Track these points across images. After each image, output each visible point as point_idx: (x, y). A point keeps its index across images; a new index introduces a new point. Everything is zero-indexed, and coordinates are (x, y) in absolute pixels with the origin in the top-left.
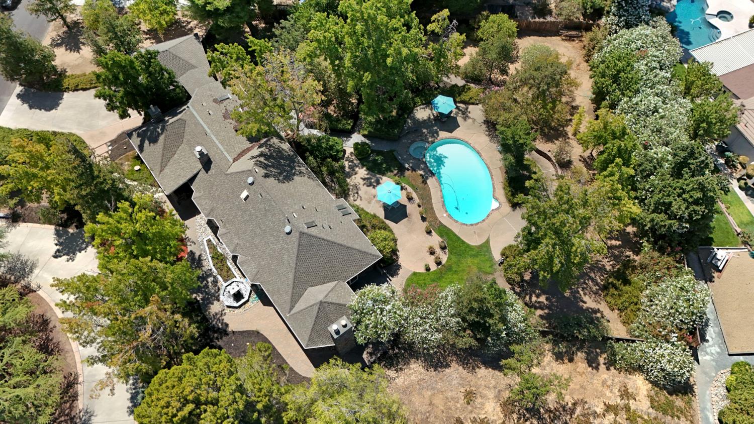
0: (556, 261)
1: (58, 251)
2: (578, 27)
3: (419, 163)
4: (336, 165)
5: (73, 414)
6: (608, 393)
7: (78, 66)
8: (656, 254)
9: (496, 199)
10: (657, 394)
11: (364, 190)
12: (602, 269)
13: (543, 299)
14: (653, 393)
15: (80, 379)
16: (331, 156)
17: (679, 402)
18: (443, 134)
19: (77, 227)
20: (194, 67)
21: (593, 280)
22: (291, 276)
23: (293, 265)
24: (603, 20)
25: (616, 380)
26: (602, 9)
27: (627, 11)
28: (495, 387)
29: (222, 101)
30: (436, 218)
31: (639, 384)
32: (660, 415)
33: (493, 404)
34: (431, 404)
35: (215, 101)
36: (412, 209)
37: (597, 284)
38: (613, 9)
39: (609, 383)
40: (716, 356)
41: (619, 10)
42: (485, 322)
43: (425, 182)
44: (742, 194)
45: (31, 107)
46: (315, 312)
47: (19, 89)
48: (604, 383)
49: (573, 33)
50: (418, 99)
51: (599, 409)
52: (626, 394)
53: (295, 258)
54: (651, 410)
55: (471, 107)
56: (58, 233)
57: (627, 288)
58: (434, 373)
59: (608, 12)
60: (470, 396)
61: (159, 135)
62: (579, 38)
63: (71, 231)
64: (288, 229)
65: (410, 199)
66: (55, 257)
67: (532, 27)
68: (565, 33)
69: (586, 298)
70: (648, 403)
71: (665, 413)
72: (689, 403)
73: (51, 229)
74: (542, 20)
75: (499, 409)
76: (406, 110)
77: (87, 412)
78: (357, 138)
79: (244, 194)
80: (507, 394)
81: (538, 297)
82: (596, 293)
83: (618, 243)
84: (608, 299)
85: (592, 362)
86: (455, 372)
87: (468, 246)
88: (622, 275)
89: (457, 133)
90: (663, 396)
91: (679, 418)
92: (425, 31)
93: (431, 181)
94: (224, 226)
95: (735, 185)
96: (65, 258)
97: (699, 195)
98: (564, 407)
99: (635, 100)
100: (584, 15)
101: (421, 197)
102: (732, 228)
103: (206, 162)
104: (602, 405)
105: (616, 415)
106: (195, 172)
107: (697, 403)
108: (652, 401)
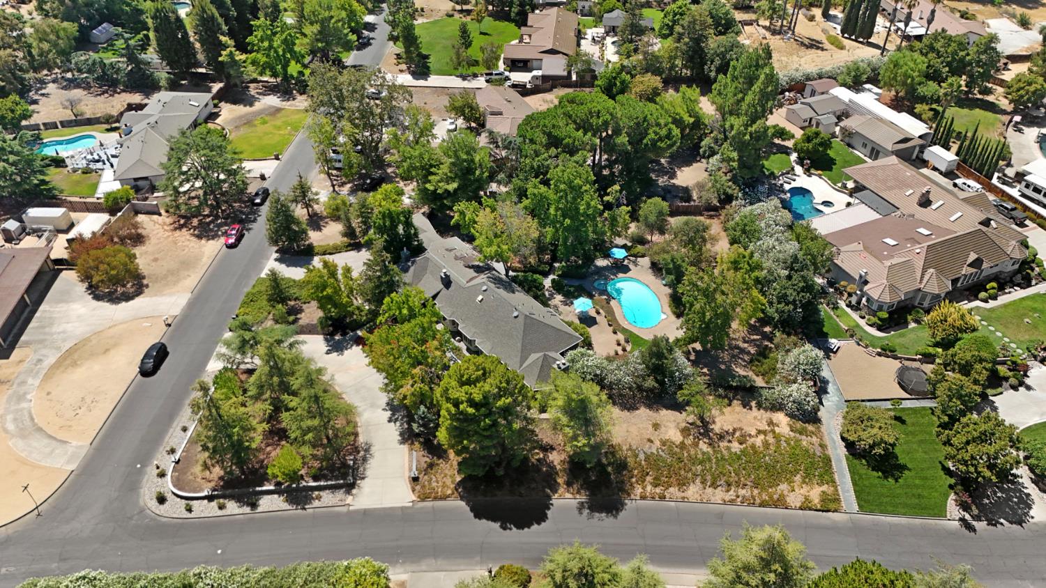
0: (708, 314)
1: (329, 350)
2: (715, 209)
3: (604, 292)
4: (539, 293)
5: (356, 445)
6: (758, 423)
7: (322, 240)
8: (785, 336)
9: (664, 313)
10: (794, 423)
11: (562, 308)
12: (749, 353)
13: (705, 370)
14: (791, 423)
15: (359, 424)
16: (536, 287)
17: (810, 427)
18: (621, 275)
19: (342, 335)
20: (425, 231)
21: (741, 359)
22: (519, 345)
23: (521, 337)
24: (734, 203)
25: (764, 416)
26: (732, 195)
27: (750, 195)
28: (675, 421)
29: (451, 250)
30: (620, 325)
31: (781, 418)
32: (798, 435)
33: (674, 431)
34: (628, 431)
35: (447, 250)
36: (601, 319)
37: (745, 361)
38: (740, 195)
39: (759, 418)
40: (836, 403)
41: (744, 196)
42: (663, 363)
43: (608, 303)
44: (848, 310)
45: (288, 266)
46: (540, 363)
47: (276, 255)
48: (755, 418)
49: (712, 213)
50: (598, 254)
51: (753, 432)
52: (771, 423)
53: (522, 333)
54: (791, 433)
55: (639, 259)
56: (326, 340)
57: (767, 360)
58: (628, 413)
59: (737, 198)
60: (656, 426)
61: (409, 267)
62: (718, 216)
63: (337, 338)
64: (516, 314)
65: (598, 313)
66: (327, 353)
67: (681, 209)
68: (706, 213)
69: (738, 370)
70: (789, 429)
71: (801, 433)
72: (819, 428)
73: (321, 337)
74: (687, 204)
75: (679, 434)
76: (589, 260)
77: (366, 444)
78: (551, 277)
79: (480, 298)
80: (684, 425)
81: (702, 369)
82: (745, 366)
83: (758, 337)
84: (754, 368)
85: (746, 405)
86: (643, 412)
87: (646, 340)
88: (763, 353)
89: (629, 274)
90: (799, 425)
91: (811, 437)
92: (602, 201)
93: (613, 303)
94: (463, 322)
95: (842, 304)
96: (335, 354)
97: (801, 284)
98: (727, 432)
99: (758, 244)
100: (719, 202)
101: (606, 312)
102: (841, 328)
103: (447, 282)
104: (755, 431)
105: (765, 436)
106: (438, 290)
107: (823, 428)
108: (791, 427)
